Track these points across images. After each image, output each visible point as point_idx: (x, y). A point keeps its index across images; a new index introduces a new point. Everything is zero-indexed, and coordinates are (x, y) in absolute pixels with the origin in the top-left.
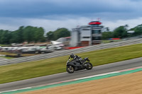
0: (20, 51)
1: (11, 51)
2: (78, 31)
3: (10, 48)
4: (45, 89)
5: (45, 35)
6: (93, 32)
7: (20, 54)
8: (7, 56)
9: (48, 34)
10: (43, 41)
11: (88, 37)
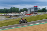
0: (11, 15)
1: (8, 16)
2: (30, 9)
3: (8, 14)
4: (19, 28)
5: (19, 10)
6: (35, 10)
7: (11, 16)
8: (7, 17)
9: (20, 10)
10: (19, 12)
11: (33, 11)
